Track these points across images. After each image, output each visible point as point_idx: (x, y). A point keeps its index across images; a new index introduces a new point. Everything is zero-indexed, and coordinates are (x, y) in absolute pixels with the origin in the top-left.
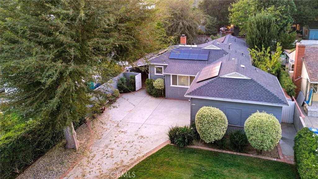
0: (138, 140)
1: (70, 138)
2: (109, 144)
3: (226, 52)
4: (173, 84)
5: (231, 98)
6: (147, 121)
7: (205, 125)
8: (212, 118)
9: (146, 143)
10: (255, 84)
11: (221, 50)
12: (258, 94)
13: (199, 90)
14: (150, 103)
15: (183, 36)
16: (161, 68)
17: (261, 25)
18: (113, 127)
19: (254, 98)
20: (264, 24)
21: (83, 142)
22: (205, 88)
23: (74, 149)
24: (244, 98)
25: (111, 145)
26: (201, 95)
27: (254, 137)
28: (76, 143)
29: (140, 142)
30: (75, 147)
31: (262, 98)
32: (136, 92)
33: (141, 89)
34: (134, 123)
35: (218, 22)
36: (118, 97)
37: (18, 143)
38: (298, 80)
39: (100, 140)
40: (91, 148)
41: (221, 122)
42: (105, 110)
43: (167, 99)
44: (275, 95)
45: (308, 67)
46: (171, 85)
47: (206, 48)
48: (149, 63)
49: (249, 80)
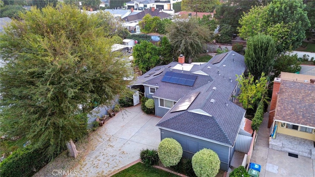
0: (120, 155)
2: (99, 156)
3: (212, 79)
4: (161, 105)
5: (189, 133)
6: (132, 138)
8: (167, 150)
9: (124, 159)
10: (214, 121)
11: (208, 76)
12: (212, 132)
13: (167, 122)
14: (141, 119)
15: (181, 56)
16: (155, 89)
17: (258, 48)
18: (106, 140)
19: (207, 136)
21: (81, 152)
22: (173, 120)
23: (74, 157)
24: (199, 135)
25: (100, 157)
26: (167, 127)
28: (75, 153)
29: (120, 157)
30: (74, 156)
31: (213, 136)
32: (134, 107)
33: (139, 104)
34: (122, 139)
35: (232, 30)
36: (117, 112)
37: (34, 153)
38: (272, 112)
39: (93, 151)
40: (85, 157)
41: (174, 154)
42: (105, 123)
43: (156, 116)
44: (226, 135)
45: (279, 104)
46: (159, 106)
47: (195, 73)
48: (144, 85)
49: (210, 117)
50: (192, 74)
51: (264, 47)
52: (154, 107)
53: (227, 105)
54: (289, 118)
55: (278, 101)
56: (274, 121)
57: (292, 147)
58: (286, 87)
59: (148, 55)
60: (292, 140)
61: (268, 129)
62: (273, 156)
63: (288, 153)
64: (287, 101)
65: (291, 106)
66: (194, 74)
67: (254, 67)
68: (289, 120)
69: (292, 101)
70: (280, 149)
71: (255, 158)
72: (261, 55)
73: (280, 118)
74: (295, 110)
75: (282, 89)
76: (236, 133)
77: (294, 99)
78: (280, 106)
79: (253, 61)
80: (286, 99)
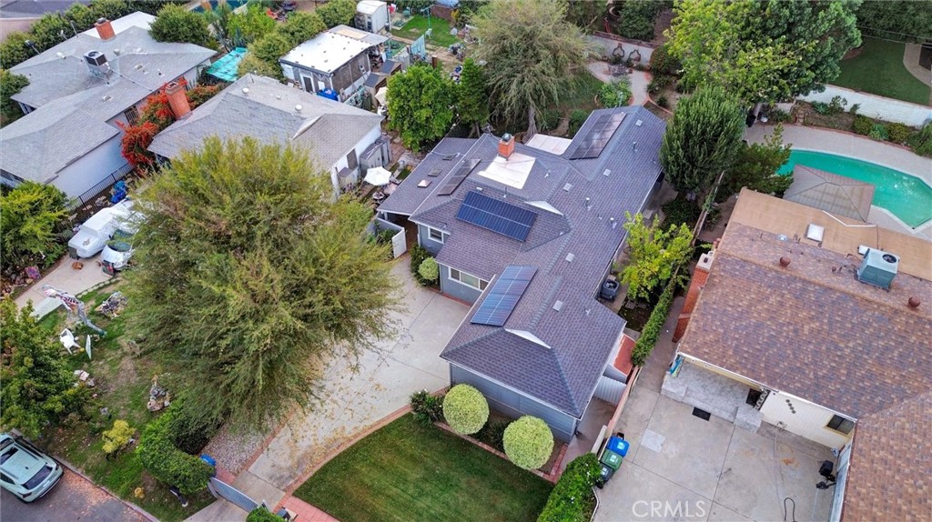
0: (371, 392)
3: (569, 227)
4: (452, 276)
5: (504, 381)
6: (394, 352)
9: (380, 401)
10: (553, 361)
11: (560, 215)
12: (546, 383)
13: (463, 350)
15: (506, 140)
19: (537, 391)
24: (522, 387)
25: (335, 394)
26: (462, 363)
29: (373, 397)
33: (405, 253)
38: (683, 319)
43: (442, 294)
44: (571, 393)
45: (696, 315)
46: (450, 278)
47: (533, 204)
48: (417, 222)
49: (548, 349)
50: (527, 205)
51: (709, 136)
52: (439, 277)
53: (588, 312)
54: (707, 351)
55: (696, 307)
56: (677, 354)
57: (705, 397)
58: (722, 274)
59: (425, 113)
60: (708, 382)
61: (670, 345)
62: (662, 413)
63: (693, 409)
64: (714, 309)
65: (719, 323)
66: (530, 206)
67: (677, 176)
68: (706, 357)
69: (725, 310)
70: (680, 399)
71: (627, 416)
72: (700, 153)
73: (689, 350)
74: (725, 333)
75: (715, 276)
76: (598, 375)
77: (730, 306)
78: (697, 321)
79: (678, 165)
80: (714, 303)
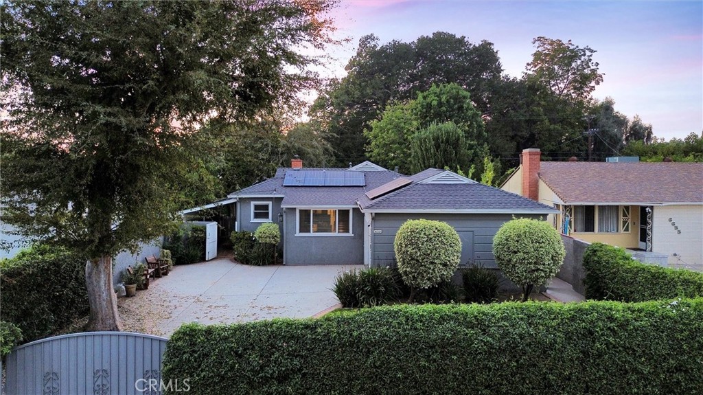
0: (264, 312)
1: (104, 303)
4: (300, 232)
6: (265, 291)
7: (422, 245)
9: (286, 313)
11: (385, 171)
14: (251, 272)
16: (267, 206)
17: (442, 142)
20: (447, 140)
27: (521, 255)
29: (270, 313)
32: (207, 263)
33: (216, 258)
34: (236, 295)
43: (286, 265)
46: (297, 234)
48: (238, 197)
49: (475, 184)
52: (282, 239)
54: (586, 198)
64: (561, 181)
65: (574, 186)
74: (584, 188)
77: (569, 179)
78: (557, 187)
